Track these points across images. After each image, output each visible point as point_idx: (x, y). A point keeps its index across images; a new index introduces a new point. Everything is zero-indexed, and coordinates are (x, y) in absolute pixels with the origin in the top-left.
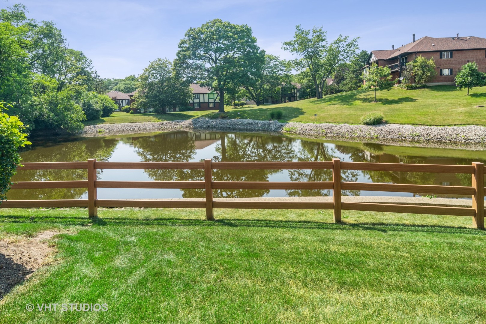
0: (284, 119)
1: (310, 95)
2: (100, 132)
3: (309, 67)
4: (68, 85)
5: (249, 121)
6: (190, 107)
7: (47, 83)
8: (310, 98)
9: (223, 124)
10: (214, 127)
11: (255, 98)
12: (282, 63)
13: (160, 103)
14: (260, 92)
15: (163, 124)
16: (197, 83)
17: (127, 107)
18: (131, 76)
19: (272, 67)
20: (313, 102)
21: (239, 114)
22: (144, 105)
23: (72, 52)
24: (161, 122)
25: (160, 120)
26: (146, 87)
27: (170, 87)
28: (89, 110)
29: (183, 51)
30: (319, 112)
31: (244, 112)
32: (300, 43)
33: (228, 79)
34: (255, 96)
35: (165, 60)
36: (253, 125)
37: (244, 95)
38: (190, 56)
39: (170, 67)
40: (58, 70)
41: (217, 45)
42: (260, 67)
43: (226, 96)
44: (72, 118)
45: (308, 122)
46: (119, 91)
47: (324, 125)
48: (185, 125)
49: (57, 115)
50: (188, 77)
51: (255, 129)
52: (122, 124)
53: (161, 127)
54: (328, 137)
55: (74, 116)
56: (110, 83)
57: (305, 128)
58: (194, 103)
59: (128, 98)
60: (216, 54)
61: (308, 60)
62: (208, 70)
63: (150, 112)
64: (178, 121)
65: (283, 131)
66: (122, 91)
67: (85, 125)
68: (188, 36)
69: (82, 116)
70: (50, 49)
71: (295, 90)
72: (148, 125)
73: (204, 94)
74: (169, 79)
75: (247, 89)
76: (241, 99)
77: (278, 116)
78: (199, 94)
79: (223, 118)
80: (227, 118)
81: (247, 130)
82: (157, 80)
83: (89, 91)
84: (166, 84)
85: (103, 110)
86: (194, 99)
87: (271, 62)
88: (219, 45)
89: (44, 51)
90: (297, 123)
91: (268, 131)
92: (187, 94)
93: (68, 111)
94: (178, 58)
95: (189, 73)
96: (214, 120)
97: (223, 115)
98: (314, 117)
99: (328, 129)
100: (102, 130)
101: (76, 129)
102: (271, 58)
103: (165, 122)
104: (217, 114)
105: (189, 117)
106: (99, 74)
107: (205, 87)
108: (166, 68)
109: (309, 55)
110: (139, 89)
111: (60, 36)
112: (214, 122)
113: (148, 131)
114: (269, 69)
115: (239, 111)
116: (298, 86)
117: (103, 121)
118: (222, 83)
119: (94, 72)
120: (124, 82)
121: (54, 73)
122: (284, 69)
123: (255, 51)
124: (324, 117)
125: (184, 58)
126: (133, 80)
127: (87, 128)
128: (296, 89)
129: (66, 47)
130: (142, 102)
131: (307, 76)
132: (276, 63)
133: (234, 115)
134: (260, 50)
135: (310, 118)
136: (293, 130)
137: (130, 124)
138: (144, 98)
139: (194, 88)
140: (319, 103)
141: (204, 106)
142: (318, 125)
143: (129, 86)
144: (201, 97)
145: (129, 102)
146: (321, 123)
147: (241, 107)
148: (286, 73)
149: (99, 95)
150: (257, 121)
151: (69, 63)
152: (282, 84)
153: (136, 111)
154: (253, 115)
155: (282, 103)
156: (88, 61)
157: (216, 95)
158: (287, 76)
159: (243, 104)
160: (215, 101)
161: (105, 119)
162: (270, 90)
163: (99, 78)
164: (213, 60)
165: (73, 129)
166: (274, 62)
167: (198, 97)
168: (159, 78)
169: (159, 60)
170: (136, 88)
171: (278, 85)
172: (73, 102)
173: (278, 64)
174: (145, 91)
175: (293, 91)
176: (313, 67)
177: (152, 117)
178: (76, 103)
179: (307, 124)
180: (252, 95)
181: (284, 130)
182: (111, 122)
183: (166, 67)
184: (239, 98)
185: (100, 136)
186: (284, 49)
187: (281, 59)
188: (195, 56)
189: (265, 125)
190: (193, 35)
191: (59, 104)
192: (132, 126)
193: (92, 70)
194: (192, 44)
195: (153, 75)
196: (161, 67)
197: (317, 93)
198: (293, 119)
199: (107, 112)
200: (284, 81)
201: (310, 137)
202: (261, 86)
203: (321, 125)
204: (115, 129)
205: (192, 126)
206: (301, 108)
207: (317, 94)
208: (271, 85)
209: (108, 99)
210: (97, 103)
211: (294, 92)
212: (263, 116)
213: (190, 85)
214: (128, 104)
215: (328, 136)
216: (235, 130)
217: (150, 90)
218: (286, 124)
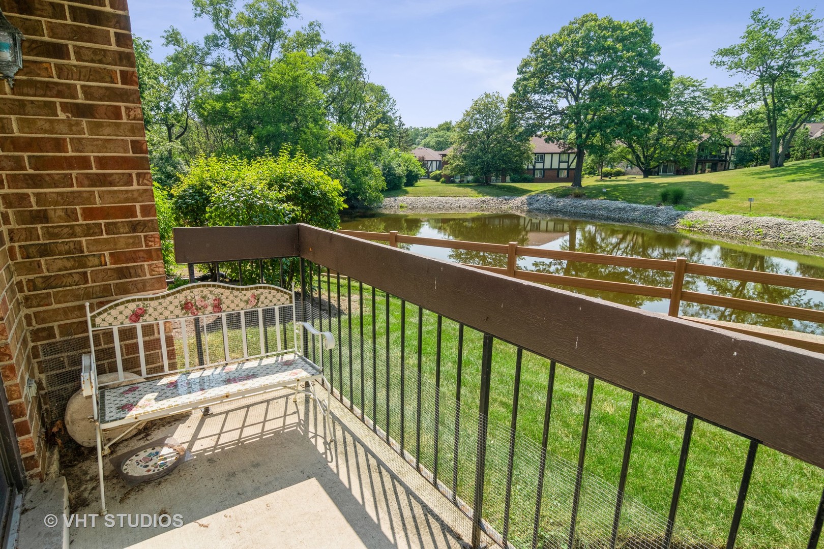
0: (685, 204)
1: (757, 159)
2: (402, 207)
3: (765, 100)
4: (366, 139)
5: (620, 204)
6: (527, 176)
7: (344, 137)
8: (756, 166)
9: (576, 207)
10: (560, 211)
11: (642, 163)
12: (708, 94)
13: (482, 169)
14: (654, 152)
15: (484, 202)
16: (540, 137)
17: (438, 172)
18: (446, 123)
19: (686, 102)
20: (757, 174)
21: (604, 190)
22: (461, 170)
23: (372, 88)
24: (481, 198)
25: (481, 195)
26: (465, 142)
27: (499, 142)
28: (389, 175)
29: (525, 79)
30: (764, 194)
31: (615, 188)
32: (753, 50)
33: (595, 127)
34: (642, 160)
35: (496, 95)
36: (626, 212)
37: (623, 157)
38: (534, 88)
39: (503, 108)
40: (356, 117)
41: (583, 64)
42: (658, 105)
43: (588, 159)
44: (370, 186)
45: (732, 212)
46: (429, 147)
47: (766, 219)
48: (515, 205)
49: (353, 181)
50: (529, 125)
51: (628, 219)
52: (429, 198)
53: (480, 206)
54: (767, 244)
55: (372, 183)
56: (417, 135)
57: (723, 224)
58: (534, 169)
59: (440, 158)
60: (579, 82)
61: (766, 85)
62: (561, 113)
63: (468, 182)
64: (506, 197)
65: (678, 226)
66: (432, 147)
67: (384, 197)
68: (535, 52)
69: (382, 184)
70: (347, 86)
71: (730, 149)
72: (463, 201)
73: (552, 154)
74: (499, 129)
75: (630, 146)
76: (615, 164)
77: (676, 198)
78: (545, 154)
79: (578, 196)
80: (584, 197)
81: (614, 220)
82: (481, 130)
83: (390, 147)
84: (494, 137)
85: (407, 176)
86: (535, 162)
87: (686, 92)
88: (586, 65)
89: (340, 89)
90: (710, 214)
91: (650, 223)
92: (523, 154)
93: (367, 175)
94: (515, 92)
95: (531, 118)
96: (561, 200)
97: (577, 191)
98: (747, 204)
99: (771, 227)
100: (404, 204)
101: (374, 201)
102: (685, 84)
103: (487, 198)
104: (569, 189)
105: (523, 192)
106: (404, 122)
107: (553, 142)
108: (495, 109)
109: (771, 76)
110: (455, 146)
111: (359, 65)
112: (561, 203)
113: (462, 211)
114: (679, 107)
115: (607, 187)
116: (736, 140)
117: (406, 193)
118: (584, 136)
119: (398, 118)
120: (436, 133)
121: (351, 121)
122: (710, 105)
123: (654, 73)
124: (769, 205)
125: (526, 92)
126: (448, 129)
127: (387, 201)
128: (732, 146)
129: (366, 81)
130: (458, 165)
131: (756, 121)
132: (697, 94)
133: (596, 192)
134: (664, 69)
135: (739, 205)
136: (698, 226)
137: (439, 198)
138: (461, 160)
139: (536, 144)
140: (769, 177)
141: (550, 175)
142: (752, 219)
143: (441, 140)
144: (548, 158)
145: (441, 164)
146: (759, 215)
147: (613, 178)
148: (713, 113)
149: (404, 154)
150: (634, 205)
151: (368, 105)
152: (701, 138)
153: (449, 180)
154: (632, 194)
155: (696, 172)
156: (391, 101)
157: (572, 156)
158: (716, 120)
159: (618, 174)
160: (569, 166)
161: (409, 189)
162: (673, 148)
163: (404, 127)
164: (573, 93)
165: (371, 201)
166: (693, 91)
167: (541, 158)
168: (485, 127)
169: (487, 96)
170: (452, 144)
171: (692, 138)
172: (371, 163)
173: (699, 97)
174: (463, 148)
175: (723, 151)
176: (774, 101)
177: (469, 189)
178: (375, 165)
179: (730, 215)
180: (638, 157)
181: (680, 225)
182: (416, 195)
183: (497, 107)
184: (611, 162)
185: (402, 213)
186: (715, 65)
187: (708, 86)
188: (543, 87)
189: (647, 212)
190: (544, 50)
191: (356, 166)
192: (442, 202)
193: (396, 115)
194: (540, 66)
195: (476, 123)
196: (489, 109)
197: (773, 155)
198: (703, 206)
199: (412, 178)
200: (706, 130)
201: (729, 241)
202: (658, 140)
203: (759, 219)
204: (420, 205)
205: (526, 208)
206: (726, 184)
207: (772, 158)
208: (678, 139)
209: (415, 160)
210: (400, 166)
211: (727, 153)
212: (648, 196)
213: (531, 139)
214: (439, 168)
215: (766, 240)
216: (594, 218)
217: (470, 146)
218: (686, 214)
